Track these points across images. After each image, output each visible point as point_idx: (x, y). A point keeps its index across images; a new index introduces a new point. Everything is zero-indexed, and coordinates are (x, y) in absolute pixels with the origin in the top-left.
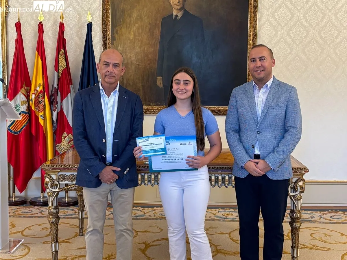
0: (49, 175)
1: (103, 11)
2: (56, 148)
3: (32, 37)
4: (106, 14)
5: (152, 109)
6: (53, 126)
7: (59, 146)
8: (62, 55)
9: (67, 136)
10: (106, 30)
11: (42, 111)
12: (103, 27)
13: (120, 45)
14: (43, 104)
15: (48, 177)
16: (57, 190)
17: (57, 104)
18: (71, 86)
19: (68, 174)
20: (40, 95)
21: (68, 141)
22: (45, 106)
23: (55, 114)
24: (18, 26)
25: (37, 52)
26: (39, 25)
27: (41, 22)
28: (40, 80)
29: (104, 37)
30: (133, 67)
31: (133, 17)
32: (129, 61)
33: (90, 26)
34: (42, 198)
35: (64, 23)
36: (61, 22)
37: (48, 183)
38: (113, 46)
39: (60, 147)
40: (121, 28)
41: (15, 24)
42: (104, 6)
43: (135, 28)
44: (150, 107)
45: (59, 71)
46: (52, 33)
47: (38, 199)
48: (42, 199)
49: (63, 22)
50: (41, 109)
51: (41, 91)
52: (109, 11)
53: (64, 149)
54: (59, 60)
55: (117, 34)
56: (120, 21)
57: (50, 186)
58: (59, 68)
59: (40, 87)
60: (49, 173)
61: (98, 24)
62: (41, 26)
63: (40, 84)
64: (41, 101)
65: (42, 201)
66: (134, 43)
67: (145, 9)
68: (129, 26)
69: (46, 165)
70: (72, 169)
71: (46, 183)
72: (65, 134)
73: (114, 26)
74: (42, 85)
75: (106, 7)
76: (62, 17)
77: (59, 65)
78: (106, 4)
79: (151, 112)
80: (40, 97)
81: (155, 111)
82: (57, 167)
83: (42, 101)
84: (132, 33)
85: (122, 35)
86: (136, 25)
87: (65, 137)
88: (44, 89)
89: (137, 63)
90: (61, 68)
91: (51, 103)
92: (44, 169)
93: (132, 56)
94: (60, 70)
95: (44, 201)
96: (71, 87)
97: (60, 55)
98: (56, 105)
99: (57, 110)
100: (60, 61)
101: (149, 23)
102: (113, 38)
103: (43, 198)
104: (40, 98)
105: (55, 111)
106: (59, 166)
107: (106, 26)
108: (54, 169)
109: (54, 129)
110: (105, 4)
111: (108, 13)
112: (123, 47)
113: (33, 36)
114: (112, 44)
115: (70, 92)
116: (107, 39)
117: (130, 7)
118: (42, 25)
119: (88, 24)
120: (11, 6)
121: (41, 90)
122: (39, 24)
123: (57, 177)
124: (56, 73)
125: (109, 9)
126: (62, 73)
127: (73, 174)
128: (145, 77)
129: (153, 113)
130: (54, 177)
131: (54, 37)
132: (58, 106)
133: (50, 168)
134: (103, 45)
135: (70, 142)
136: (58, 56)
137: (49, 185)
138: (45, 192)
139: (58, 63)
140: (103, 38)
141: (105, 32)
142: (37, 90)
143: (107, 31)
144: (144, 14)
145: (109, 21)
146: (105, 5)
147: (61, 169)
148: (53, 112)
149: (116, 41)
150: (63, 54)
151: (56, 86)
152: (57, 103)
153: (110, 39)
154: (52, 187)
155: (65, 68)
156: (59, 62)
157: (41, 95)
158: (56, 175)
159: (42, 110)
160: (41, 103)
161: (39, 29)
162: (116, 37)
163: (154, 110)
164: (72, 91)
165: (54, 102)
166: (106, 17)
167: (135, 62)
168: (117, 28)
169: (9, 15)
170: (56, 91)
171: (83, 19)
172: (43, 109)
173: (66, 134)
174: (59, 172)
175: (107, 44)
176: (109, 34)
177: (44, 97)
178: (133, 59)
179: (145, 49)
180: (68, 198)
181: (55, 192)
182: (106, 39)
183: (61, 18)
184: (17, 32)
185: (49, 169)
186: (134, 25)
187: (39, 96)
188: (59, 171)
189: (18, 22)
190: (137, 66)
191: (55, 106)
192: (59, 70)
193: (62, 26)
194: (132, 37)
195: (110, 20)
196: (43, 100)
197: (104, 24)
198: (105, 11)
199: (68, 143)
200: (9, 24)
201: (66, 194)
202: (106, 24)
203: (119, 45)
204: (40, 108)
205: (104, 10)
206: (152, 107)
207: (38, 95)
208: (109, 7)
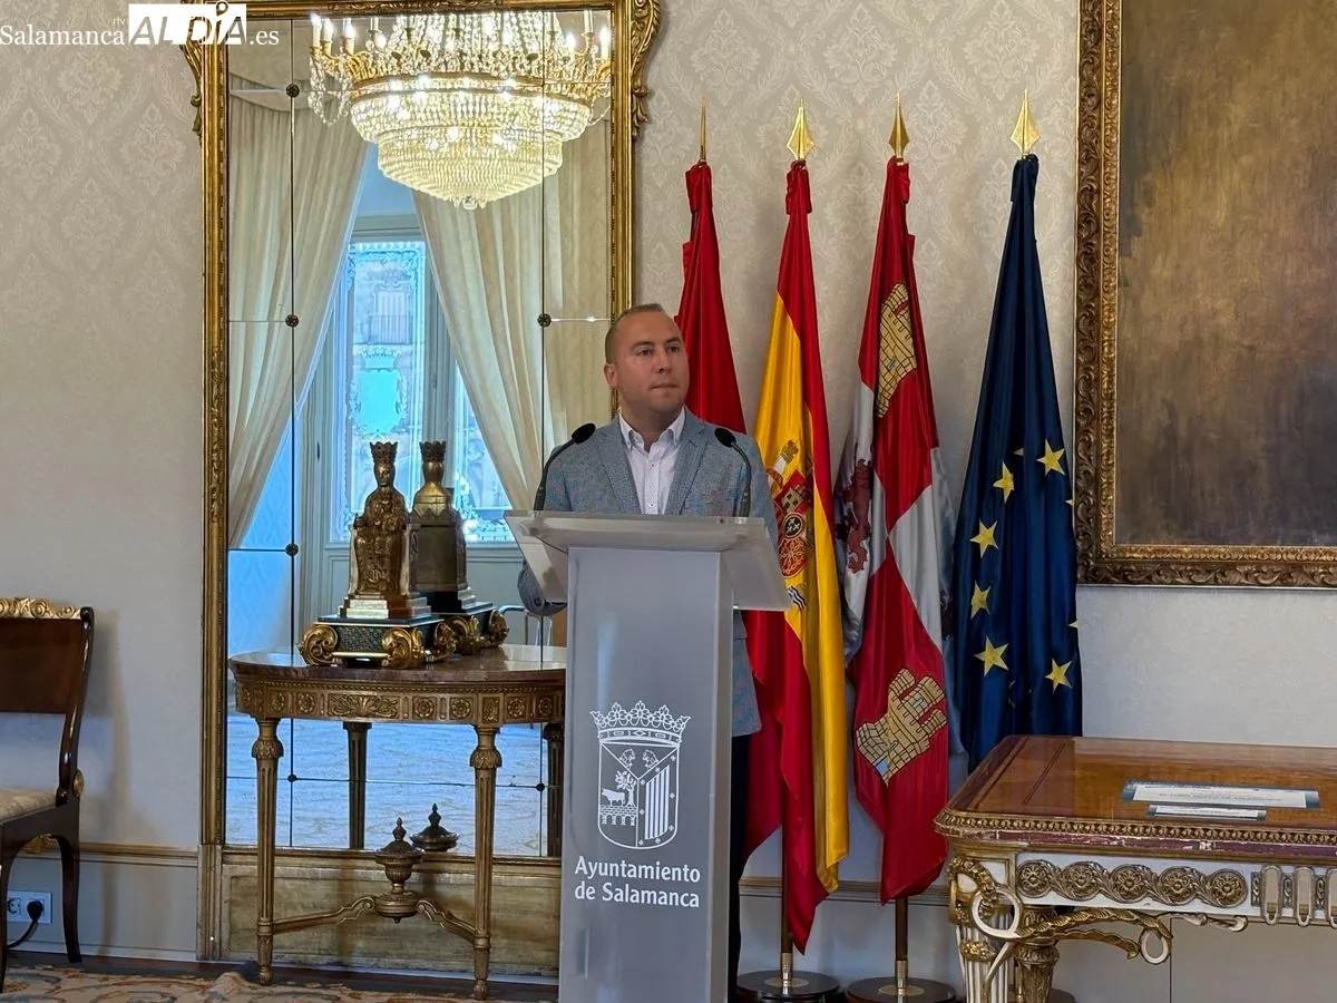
0: (976, 862)
1: (1082, 100)
2: (859, 743)
3: (748, 231)
4: (1096, 115)
5: (1316, 563)
6: (847, 640)
7: (874, 733)
8: (896, 312)
9: (912, 688)
10: (1095, 187)
11: (800, 566)
12: (1081, 174)
13: (1159, 259)
14: (804, 536)
15: (970, 874)
16: (1011, 934)
17: (866, 538)
18: (932, 450)
19: (1062, 861)
20: (789, 497)
21: (919, 710)
22: (810, 544)
23: (857, 583)
24: (699, 182)
25: (780, 301)
26: (789, 175)
27: (802, 163)
28: (792, 428)
29: (1087, 220)
30: (1226, 360)
31: (1229, 123)
32: (1205, 336)
33: (1026, 174)
34: (786, 976)
35: (907, 164)
36: (894, 160)
37: (971, 901)
38: (1127, 260)
39: (878, 740)
40: (1171, 175)
41: (687, 173)
42: (1090, 79)
43: (1236, 176)
44: (1308, 553)
45: (883, 383)
46: (841, 209)
47: (770, 982)
48: (786, 984)
49: (901, 160)
50: (793, 562)
51: (795, 477)
52: (1112, 98)
53: (899, 749)
54: (883, 332)
55: (1150, 205)
56: (1167, 143)
57: (980, 914)
58: (883, 370)
59: (788, 460)
60: (973, 854)
61: (1054, 161)
62: (798, 179)
63: (790, 443)
64: (792, 521)
65: (786, 992)
66: (1232, 245)
67: (1292, 85)
68: (1207, 164)
69: (966, 819)
70: (1086, 838)
71: (958, 901)
72: (905, 677)
73: (1133, 168)
74: (799, 447)
75: (1099, 79)
76: (900, 138)
77: (883, 357)
78: (1100, 65)
79: (1312, 576)
80: (788, 504)
81: (1331, 570)
82: (1015, 829)
83: (797, 521)
84: (1222, 198)
85: (1174, 211)
86: (1245, 160)
87: (907, 692)
88: (806, 467)
89: (1246, 342)
90: (893, 372)
91: (840, 532)
92: (958, 833)
93: (1220, 303)
94: (888, 377)
95: (797, 992)
96: (935, 456)
97: (887, 312)
98: (864, 543)
99: (866, 565)
100: (888, 338)
101: (1310, 149)
102: (1130, 226)
103: (790, 979)
104: (790, 511)
105: (857, 568)
106: (1024, 826)
107: (1098, 167)
108: (1004, 836)
109: (847, 651)
110: (1097, 69)
111: (1110, 107)
112: (1178, 266)
113: (753, 223)
114: (1124, 251)
115: (930, 482)
116: (1098, 230)
117: (1218, 75)
118: (805, 175)
119: (1018, 166)
120: (659, 92)
121: (796, 473)
122: (789, 170)
123: (1013, 873)
124: (867, 393)
125: (1115, 90)
126: (897, 392)
127: (1086, 864)
128: (1283, 407)
129: (1324, 584)
130: (997, 871)
131: (847, 230)
132: (870, 545)
133: (983, 832)
134: (1078, 260)
135: (927, 715)
136: (880, 315)
137: (977, 908)
138: (802, 950)
139: (879, 347)
140: (1080, 227)
141: (1092, 198)
142: (775, 475)
143: (1098, 192)
144: (1283, 105)
145: (1109, 145)
146: (1093, 71)
147: (1034, 837)
148: (850, 572)
149: (1142, 237)
150: (902, 307)
151: (864, 453)
152: (868, 534)
153: (1112, 231)
154: (986, 920)
155: (909, 369)
156: (884, 344)
157: (794, 496)
158: (1007, 862)
159: (798, 562)
160: (794, 533)
161: (788, 196)
162: (1144, 217)
163: (1326, 565)
164: (936, 477)
165: (852, 529)
166: (1099, 127)
167: (1234, 336)
168: (1148, 177)
169: (646, 132)
170: (866, 475)
171: (985, 142)
172: (805, 561)
173: (911, 679)
174: (1025, 850)
175: (1098, 252)
176: (1111, 205)
177: (808, 504)
178: (1223, 320)
179: (1288, 272)
180: (908, 981)
181: (1002, 941)
182: (1093, 229)
183: (893, 143)
184: (693, 212)
185: (979, 834)
186: (1235, 158)
187: (785, 500)
188: (1025, 844)
189: (700, 164)
190: (1244, 352)
191: (856, 548)
192: (881, 379)
193: (898, 179)
194: (1220, 216)
195: (1116, 139)
196: (804, 517)
197: (1088, 159)
198: (1094, 99)
199: (920, 721)
200: (644, 171)
201: (899, 962)
202: (1099, 161)
203: (1155, 255)
204: (791, 554)
205: (1091, 95)
206: (1316, 552)
207: (783, 494)
208: (1115, 79)
